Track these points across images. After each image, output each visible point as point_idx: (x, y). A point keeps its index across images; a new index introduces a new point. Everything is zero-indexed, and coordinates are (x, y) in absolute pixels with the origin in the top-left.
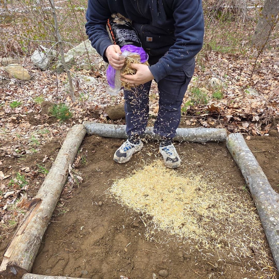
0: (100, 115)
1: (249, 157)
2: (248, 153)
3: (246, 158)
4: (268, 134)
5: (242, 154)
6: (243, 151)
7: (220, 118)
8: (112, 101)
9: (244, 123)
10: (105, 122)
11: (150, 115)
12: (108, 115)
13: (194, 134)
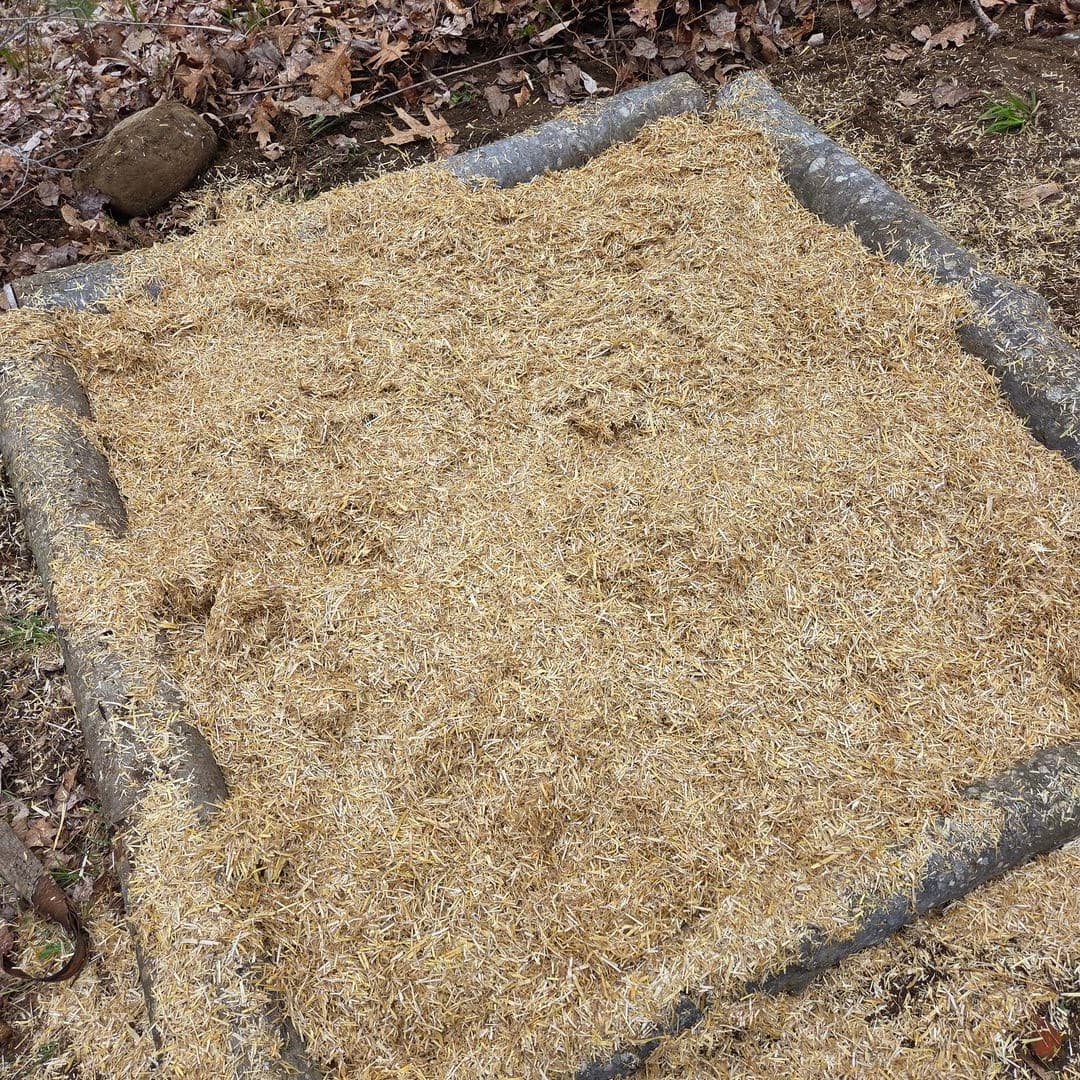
0: (54, 212)
1: (848, 170)
2: (835, 156)
3: (839, 179)
4: (821, 35)
5: (814, 167)
6: (813, 152)
7: (615, 23)
8: (50, 104)
9: (714, 14)
10: (115, 248)
11: (314, 117)
12: (104, 200)
13: (576, 150)
